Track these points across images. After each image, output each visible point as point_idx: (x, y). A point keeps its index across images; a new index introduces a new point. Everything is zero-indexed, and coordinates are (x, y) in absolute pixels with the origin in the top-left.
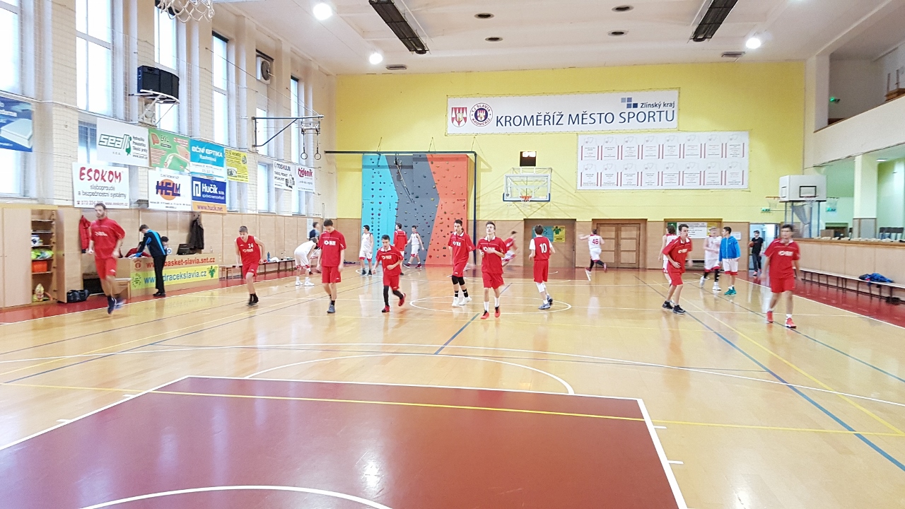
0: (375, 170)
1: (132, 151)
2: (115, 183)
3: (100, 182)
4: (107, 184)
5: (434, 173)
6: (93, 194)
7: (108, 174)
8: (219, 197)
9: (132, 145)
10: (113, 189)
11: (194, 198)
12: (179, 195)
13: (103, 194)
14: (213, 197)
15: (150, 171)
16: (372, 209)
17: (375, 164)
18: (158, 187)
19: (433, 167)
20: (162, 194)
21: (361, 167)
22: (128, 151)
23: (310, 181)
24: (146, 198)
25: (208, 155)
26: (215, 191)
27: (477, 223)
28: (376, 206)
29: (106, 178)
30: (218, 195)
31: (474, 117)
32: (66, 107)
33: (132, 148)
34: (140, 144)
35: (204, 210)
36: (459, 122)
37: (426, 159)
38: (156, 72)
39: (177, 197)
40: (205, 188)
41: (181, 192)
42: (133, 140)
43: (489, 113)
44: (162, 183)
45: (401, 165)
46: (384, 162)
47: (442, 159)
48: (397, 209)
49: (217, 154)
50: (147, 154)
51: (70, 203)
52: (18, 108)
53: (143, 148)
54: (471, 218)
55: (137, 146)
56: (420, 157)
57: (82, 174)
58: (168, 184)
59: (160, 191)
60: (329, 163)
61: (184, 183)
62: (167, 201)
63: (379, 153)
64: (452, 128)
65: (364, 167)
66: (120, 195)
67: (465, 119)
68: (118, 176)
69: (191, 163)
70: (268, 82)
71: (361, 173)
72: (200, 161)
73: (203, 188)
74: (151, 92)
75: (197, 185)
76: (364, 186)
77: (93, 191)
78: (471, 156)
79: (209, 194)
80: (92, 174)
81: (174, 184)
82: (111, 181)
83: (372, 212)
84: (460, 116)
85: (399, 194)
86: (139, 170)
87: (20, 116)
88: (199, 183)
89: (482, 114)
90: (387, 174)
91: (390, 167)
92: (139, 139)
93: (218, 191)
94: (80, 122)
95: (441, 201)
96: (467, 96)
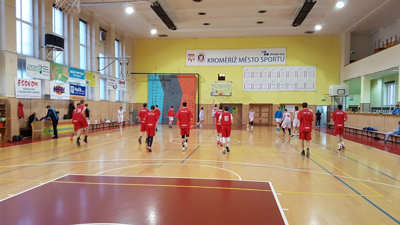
0: (154, 82)
1: (43, 72)
2: (35, 87)
3: (28, 87)
4: (31, 87)
5: (180, 83)
6: (24, 92)
7: (31, 83)
8: (82, 93)
9: (42, 70)
10: (34, 90)
11: (71, 94)
12: (64, 92)
13: (29, 92)
14: (80, 93)
15: (51, 82)
16: (153, 99)
17: (154, 79)
18: (54, 89)
19: (180, 80)
20: (56, 92)
21: (147, 80)
22: (41, 72)
23: (124, 86)
24: (49, 94)
25: (78, 74)
26: (80, 91)
27: (199, 105)
28: (154, 98)
29: (30, 84)
30: (82, 92)
31: (198, 58)
32: (12, 52)
33: (42, 71)
34: (47, 69)
35: (75, 99)
36: (191, 61)
37: (176, 77)
38: (54, 37)
39: (63, 93)
40: (76, 89)
41: (65, 91)
42: (43, 67)
43: (204, 57)
44: (56, 87)
45: (166, 79)
46: (158, 78)
47: (184, 77)
48: (164, 99)
49: (81, 74)
50: (49, 74)
51: (14, 96)
53: (47, 71)
54: (197, 103)
55: (45, 70)
56: (174, 76)
57: (19, 83)
58: (59, 87)
59: (55, 90)
60: (133, 78)
61: (66, 87)
62: (59, 95)
63: (156, 74)
64: (188, 63)
65: (149, 80)
66: (37, 93)
67: (194, 59)
68: (36, 84)
69: (70, 78)
70: (105, 41)
71: (147, 83)
72: (74, 77)
73: (75, 89)
74: (51, 46)
75: (72, 88)
76: (148, 88)
77: (24, 90)
78: (197, 76)
79: (78, 92)
80: (24, 83)
81: (62, 87)
82: (33, 86)
83: (153, 100)
84: (192, 58)
85: (165, 92)
86: (46, 81)
88: (73, 87)
89: (201, 57)
90: (159, 83)
91: (161, 80)
92: (46, 67)
93: (82, 90)
94: (18, 59)
95: (184, 96)
96: (195, 49)
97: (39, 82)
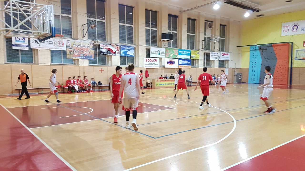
52: (131, 47)
87: (131, 49)
97: (158, 59)
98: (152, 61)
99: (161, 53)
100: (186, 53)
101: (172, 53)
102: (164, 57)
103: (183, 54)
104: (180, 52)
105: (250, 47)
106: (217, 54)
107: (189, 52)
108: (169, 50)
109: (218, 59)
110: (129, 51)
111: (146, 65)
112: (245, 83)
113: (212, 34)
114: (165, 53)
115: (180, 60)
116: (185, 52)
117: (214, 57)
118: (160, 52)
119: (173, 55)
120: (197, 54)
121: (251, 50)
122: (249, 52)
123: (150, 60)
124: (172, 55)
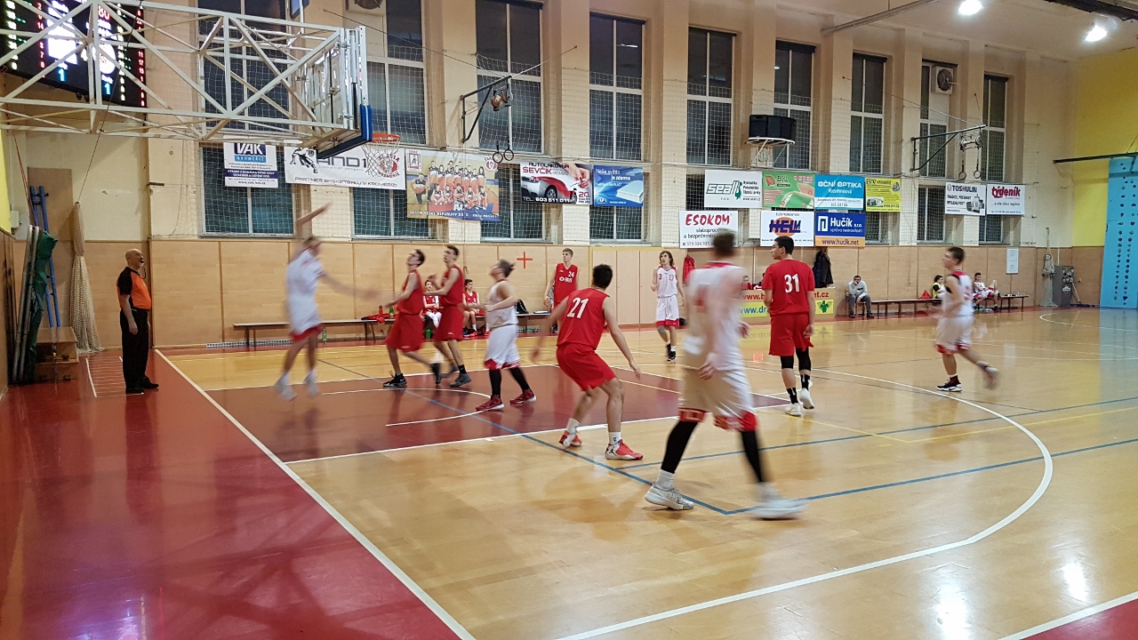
1: (743, 195)
4: (714, 227)
6: (699, 237)
12: (799, 231)
14: (846, 230)
15: (762, 211)
16: (1120, 233)
17: (1128, 170)
18: (772, 226)
20: (776, 231)
21: (1107, 176)
22: (738, 195)
23: (1017, 201)
24: (757, 237)
25: (841, 188)
26: (849, 223)
28: (1126, 228)
30: (853, 228)
32: (675, 165)
34: (752, 188)
39: (796, 234)
40: (834, 222)
41: (801, 228)
42: (744, 185)
44: (778, 221)
49: (854, 185)
50: (759, 196)
51: (677, 245)
52: (632, 173)
53: (756, 190)
55: (747, 190)
58: (784, 222)
59: (774, 229)
60: (1062, 175)
61: (806, 220)
63: (1133, 156)
69: (816, 199)
70: (949, 91)
71: (1106, 185)
72: (829, 195)
74: (758, 138)
75: (822, 220)
76: (1109, 201)
77: (700, 233)
79: (841, 227)
81: (792, 221)
83: (1120, 236)
86: (750, 211)
87: (633, 179)
88: (826, 218)
92: (751, 183)
93: (853, 224)
94: (688, 176)
97: (734, 216)
98: (710, 222)
99: (746, 192)
100: (846, 188)
101: (790, 190)
102: (758, 204)
103: (834, 191)
104: (821, 184)
105: (1111, 164)
106: (974, 190)
107: (859, 185)
108: (776, 180)
109: (975, 211)
110: (623, 185)
111: (685, 237)
112: (1088, 306)
113: (950, 114)
114: (760, 190)
115: (820, 217)
116: (840, 184)
117: (961, 203)
118: (742, 187)
119: (794, 195)
120: (891, 190)
121: (1111, 175)
122: (1105, 181)
123: (704, 220)
124: (790, 196)
